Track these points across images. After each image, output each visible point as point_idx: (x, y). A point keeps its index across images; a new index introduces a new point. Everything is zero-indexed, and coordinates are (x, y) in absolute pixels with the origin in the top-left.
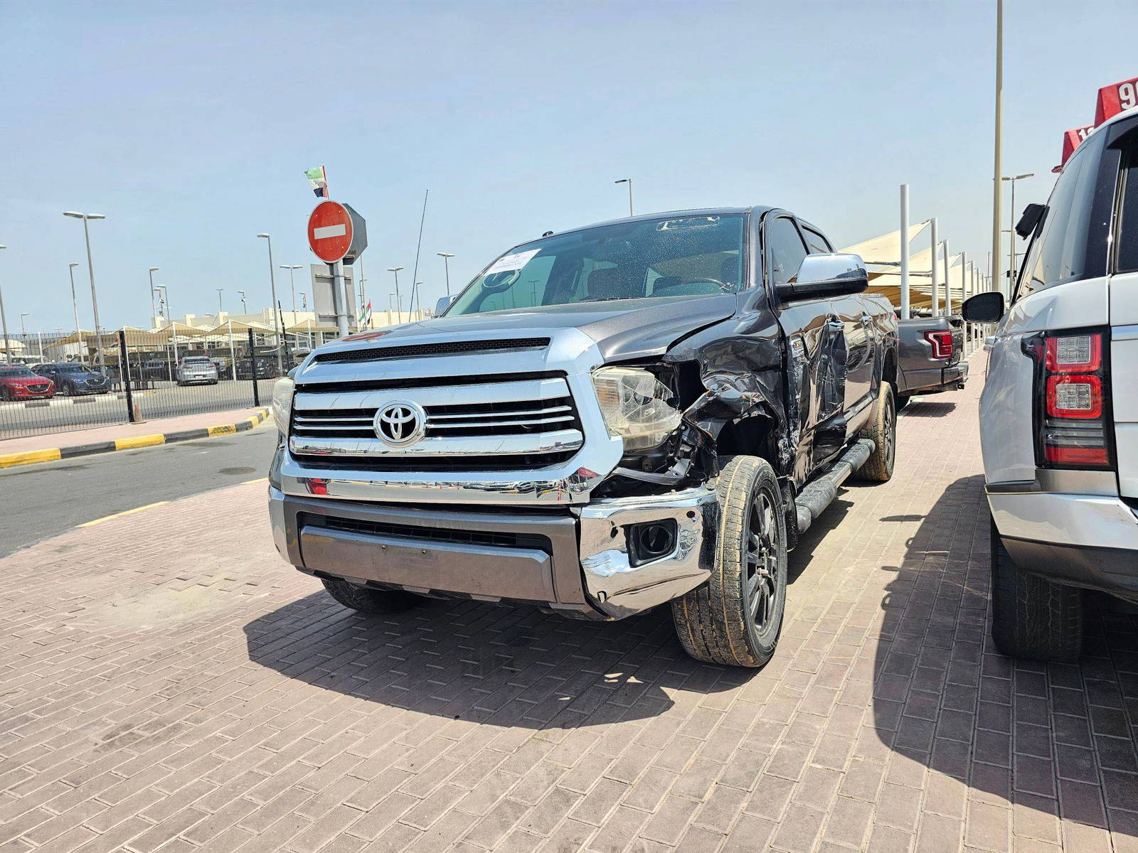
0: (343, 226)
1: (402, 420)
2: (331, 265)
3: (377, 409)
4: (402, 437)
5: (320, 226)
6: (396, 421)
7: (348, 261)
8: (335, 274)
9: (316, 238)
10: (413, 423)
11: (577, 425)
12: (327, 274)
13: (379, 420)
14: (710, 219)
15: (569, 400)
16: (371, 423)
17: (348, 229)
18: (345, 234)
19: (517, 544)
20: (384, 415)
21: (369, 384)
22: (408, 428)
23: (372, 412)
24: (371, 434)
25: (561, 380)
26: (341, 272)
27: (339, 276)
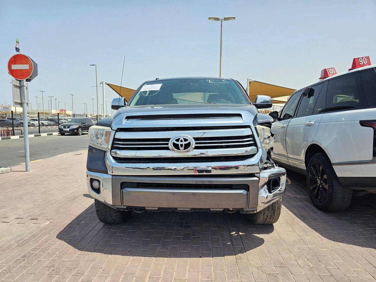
0: (28, 65)
1: (184, 143)
2: (20, 81)
3: (170, 139)
4: (184, 149)
5: (15, 64)
6: (182, 143)
7: (28, 80)
8: (22, 85)
9: (12, 69)
10: (189, 144)
11: (255, 144)
12: (18, 85)
13: (172, 143)
14: (223, 81)
15: (252, 136)
16: (167, 144)
17: (31, 67)
18: (29, 69)
19: (233, 188)
20: (175, 141)
21: (168, 129)
22: (187, 146)
23: (168, 140)
24: (168, 149)
25: (249, 129)
26: (25, 84)
27: (24, 86)
